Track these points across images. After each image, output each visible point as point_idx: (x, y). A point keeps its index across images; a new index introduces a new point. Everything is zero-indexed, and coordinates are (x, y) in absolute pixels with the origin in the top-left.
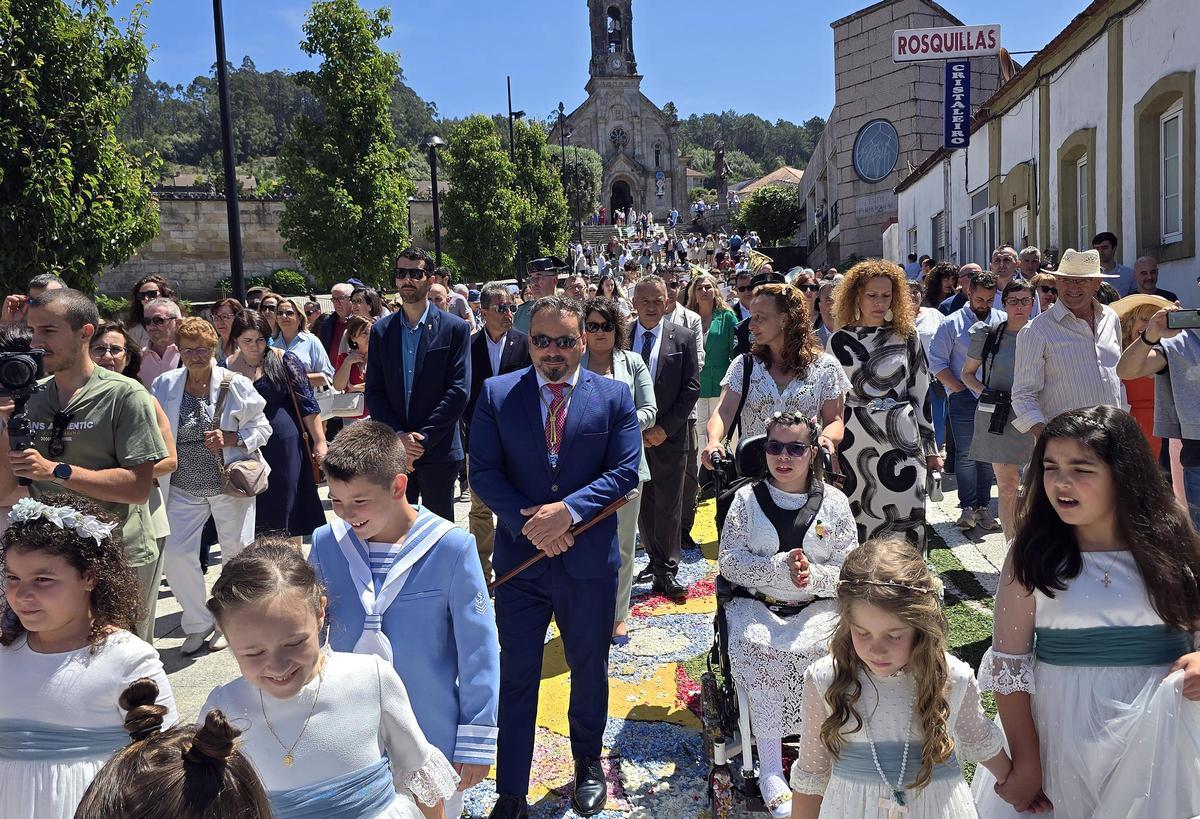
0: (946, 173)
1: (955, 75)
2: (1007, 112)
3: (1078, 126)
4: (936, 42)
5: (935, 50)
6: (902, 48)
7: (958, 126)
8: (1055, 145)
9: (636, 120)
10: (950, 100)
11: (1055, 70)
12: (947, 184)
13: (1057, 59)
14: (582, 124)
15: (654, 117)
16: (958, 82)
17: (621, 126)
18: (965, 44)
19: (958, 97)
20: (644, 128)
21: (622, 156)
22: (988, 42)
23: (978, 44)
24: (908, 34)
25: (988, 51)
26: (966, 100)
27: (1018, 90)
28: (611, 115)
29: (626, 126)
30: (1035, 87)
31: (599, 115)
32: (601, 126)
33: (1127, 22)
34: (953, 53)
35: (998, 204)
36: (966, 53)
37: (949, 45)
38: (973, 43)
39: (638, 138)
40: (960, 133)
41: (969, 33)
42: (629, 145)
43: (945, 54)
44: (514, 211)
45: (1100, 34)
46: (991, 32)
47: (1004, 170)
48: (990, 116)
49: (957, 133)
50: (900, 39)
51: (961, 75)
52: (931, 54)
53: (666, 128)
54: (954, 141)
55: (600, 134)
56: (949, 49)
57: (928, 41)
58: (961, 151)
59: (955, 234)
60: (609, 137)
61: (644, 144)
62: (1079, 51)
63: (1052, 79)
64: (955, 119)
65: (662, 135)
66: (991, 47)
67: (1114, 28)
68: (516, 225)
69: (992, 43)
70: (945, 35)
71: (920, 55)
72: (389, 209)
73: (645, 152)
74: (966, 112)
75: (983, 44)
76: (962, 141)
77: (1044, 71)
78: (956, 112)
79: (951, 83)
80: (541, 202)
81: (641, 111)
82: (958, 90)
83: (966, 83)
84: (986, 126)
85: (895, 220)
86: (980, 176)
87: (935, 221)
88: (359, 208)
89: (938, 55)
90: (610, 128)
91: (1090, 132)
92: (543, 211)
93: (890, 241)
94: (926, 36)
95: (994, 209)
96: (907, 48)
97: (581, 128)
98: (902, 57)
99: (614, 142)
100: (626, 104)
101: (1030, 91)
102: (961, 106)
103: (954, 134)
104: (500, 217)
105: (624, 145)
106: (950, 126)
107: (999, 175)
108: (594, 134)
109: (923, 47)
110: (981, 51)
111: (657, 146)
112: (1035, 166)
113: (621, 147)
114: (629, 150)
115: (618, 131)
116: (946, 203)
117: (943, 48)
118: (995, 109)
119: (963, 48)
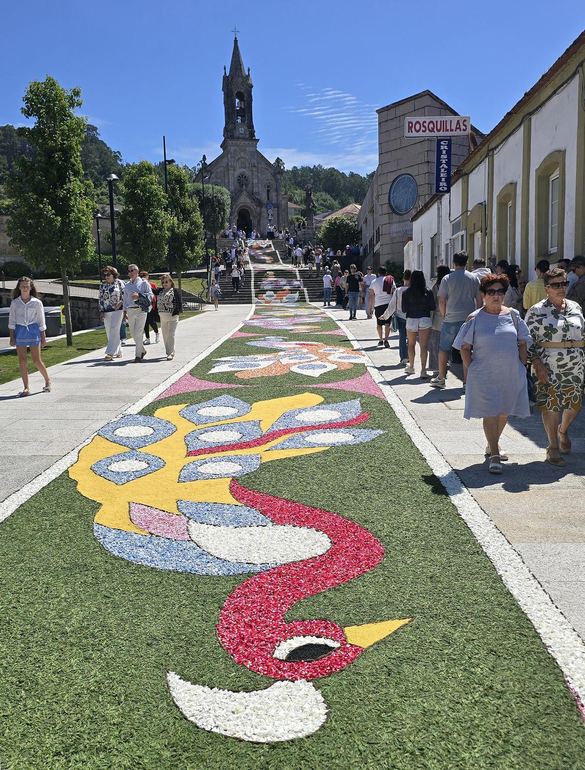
0: (439, 209)
1: (442, 148)
2: (472, 171)
3: (508, 181)
4: (431, 126)
5: (431, 131)
6: (410, 128)
7: (443, 180)
8: (496, 193)
9: (254, 169)
10: (439, 163)
11: (497, 147)
12: (439, 216)
13: (498, 140)
14: (219, 170)
15: (266, 167)
16: (444, 152)
17: (244, 172)
18: (448, 127)
19: (444, 161)
20: (259, 175)
21: (245, 193)
22: (462, 127)
23: (457, 128)
24: (414, 120)
25: (462, 133)
26: (448, 163)
27: (477, 158)
28: (238, 165)
29: (248, 173)
30: (486, 157)
31: (230, 164)
32: (231, 172)
33: (534, 118)
34: (441, 133)
35: (466, 229)
36: (449, 134)
37: (439, 128)
38: (454, 127)
39: (255, 181)
40: (445, 184)
41: (451, 121)
42: (250, 185)
43: (436, 134)
44: (166, 225)
45: (520, 125)
46: (465, 121)
47: (470, 209)
48: (462, 174)
49: (443, 184)
50: (409, 123)
51: (446, 147)
52: (428, 133)
53: (274, 175)
54: (441, 189)
55: (230, 178)
56: (439, 131)
57: (426, 124)
58: (447, 196)
59: (443, 248)
60: (236, 180)
61: (260, 185)
62: (509, 136)
63: (495, 152)
64: (442, 175)
65: (271, 180)
66: (464, 130)
67: (526, 122)
68: (168, 234)
69: (465, 128)
70: (437, 121)
71: (421, 134)
72: (79, 220)
73: (260, 190)
74: (448, 171)
75: (460, 128)
76: (446, 189)
77: (490, 147)
78: (442, 170)
79: (439, 153)
80: (185, 219)
81: (258, 163)
82: (444, 157)
83: (449, 153)
84: (461, 180)
85: (411, 239)
86: (457, 212)
87: (432, 239)
88: (59, 219)
89: (432, 134)
90: (237, 174)
91: (513, 185)
92: (187, 226)
93: (408, 252)
94: (425, 122)
95: (463, 232)
96: (413, 129)
97: (217, 173)
98: (410, 135)
99: (240, 183)
100: (248, 158)
101: (483, 160)
102: (446, 167)
103: (441, 184)
104: (156, 228)
105: (246, 185)
106: (439, 179)
107: (467, 211)
108: (226, 177)
109: (423, 128)
110: (458, 133)
111: (268, 187)
112: (485, 206)
113: (244, 187)
114: (249, 189)
115: (242, 176)
116: (438, 228)
117: (435, 130)
118: (465, 170)
119: (447, 130)
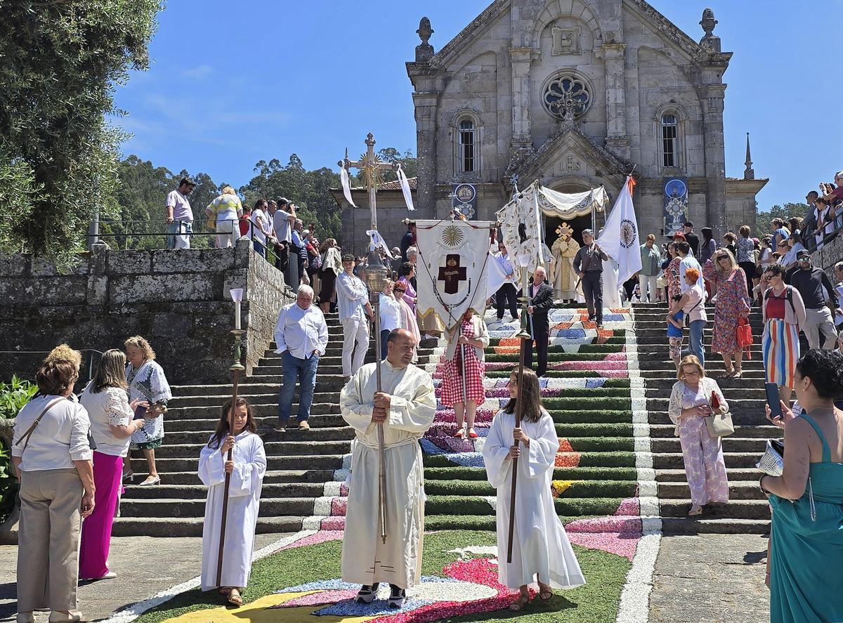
9: (611, 53)
14: (476, 68)
15: (658, 45)
17: (574, 69)
20: (633, 74)
21: (570, 139)
28: (550, 44)
29: (585, 69)
31: (516, 42)
32: (522, 69)
39: (615, 96)
42: (594, 115)
53: (692, 73)
55: (516, 88)
60: (540, 95)
61: (634, 111)
65: (680, 90)
73: (635, 128)
81: (625, 32)
90: (545, 74)
97: (471, 77)
99: (554, 109)
100: (587, 15)
105: (579, 114)
108: (503, 91)
111: (669, 117)
113: (569, 118)
114: (591, 126)
115: (566, 82)
